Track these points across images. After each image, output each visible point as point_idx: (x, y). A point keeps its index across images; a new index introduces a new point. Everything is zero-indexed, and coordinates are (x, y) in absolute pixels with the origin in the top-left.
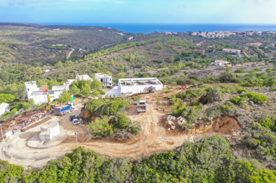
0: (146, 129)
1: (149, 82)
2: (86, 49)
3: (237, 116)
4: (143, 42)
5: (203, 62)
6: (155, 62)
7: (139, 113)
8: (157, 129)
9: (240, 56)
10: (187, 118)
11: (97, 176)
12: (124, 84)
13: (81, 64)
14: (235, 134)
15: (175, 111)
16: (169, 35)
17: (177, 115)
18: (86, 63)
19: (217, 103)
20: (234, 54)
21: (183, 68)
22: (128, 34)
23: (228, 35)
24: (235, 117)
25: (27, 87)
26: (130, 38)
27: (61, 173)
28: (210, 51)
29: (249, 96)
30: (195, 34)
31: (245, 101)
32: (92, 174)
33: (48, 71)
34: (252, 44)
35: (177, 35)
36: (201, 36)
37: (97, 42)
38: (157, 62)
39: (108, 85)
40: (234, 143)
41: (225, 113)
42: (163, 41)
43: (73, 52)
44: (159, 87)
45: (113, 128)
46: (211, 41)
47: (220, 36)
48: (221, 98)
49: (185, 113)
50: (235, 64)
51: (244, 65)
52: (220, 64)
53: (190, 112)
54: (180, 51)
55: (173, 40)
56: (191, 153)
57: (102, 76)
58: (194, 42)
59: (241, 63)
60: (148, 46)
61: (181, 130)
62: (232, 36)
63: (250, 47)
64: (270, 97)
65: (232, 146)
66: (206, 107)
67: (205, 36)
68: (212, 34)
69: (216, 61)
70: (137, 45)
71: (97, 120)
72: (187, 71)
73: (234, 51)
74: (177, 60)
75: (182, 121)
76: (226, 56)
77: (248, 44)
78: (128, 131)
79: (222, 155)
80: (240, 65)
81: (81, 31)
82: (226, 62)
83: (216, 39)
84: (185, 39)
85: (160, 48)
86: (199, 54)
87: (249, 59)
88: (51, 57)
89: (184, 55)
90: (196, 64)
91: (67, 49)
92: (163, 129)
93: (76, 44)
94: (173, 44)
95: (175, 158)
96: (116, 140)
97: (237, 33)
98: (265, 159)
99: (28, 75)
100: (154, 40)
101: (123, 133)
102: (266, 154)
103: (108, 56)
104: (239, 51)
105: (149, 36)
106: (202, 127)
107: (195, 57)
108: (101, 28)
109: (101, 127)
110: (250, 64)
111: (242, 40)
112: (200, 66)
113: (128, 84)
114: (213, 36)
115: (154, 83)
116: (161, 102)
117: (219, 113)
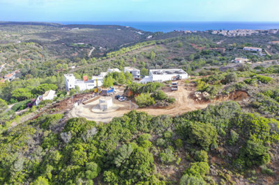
0: (179, 100)
1: (176, 72)
2: (106, 47)
3: (247, 90)
4: (163, 41)
5: (224, 59)
6: (175, 59)
7: (172, 90)
8: (187, 100)
9: (261, 54)
10: (210, 93)
11: (149, 125)
12: (155, 73)
13: (104, 61)
14: (245, 100)
15: (201, 89)
16: (188, 33)
17: (202, 91)
18: (109, 61)
19: (233, 83)
20: (255, 52)
21: (203, 65)
22: (147, 33)
23: (250, 33)
24: (246, 91)
25: (67, 78)
26: (149, 37)
27: (124, 124)
28: (230, 50)
29: (258, 78)
30: (215, 32)
31: (255, 81)
32: (145, 124)
33: (74, 67)
34: (274, 43)
35: (197, 34)
36: (221, 35)
37: (116, 41)
38: (177, 60)
39: (137, 77)
40: (244, 106)
41: (238, 89)
42: (183, 39)
43: (94, 50)
44: (184, 76)
45: (155, 100)
46: (232, 40)
47: (242, 34)
48: (236, 80)
49: (209, 89)
50: (255, 61)
51: (264, 62)
52: (240, 62)
53: (213, 88)
54: (200, 49)
55: (193, 39)
56: (213, 110)
57: (131, 70)
58: (214, 40)
59: (261, 60)
60: (168, 44)
61: (205, 100)
62: (254, 34)
63: (272, 45)
64: (275, 79)
65: (242, 107)
66: (224, 86)
67: (226, 34)
68: (233, 32)
69: (236, 59)
70: (158, 44)
71: (142, 95)
72: (207, 68)
73: (255, 49)
74: (197, 58)
75: (206, 94)
76: (247, 54)
77: (270, 43)
78: (166, 101)
79: (234, 111)
80: (260, 63)
81: (99, 30)
82: (247, 60)
83: (238, 37)
84: (205, 38)
85: (179, 46)
86: (219, 52)
87: (270, 57)
88: (73, 55)
89: (204, 53)
90: (216, 62)
91: (88, 48)
92: (192, 100)
93: (96, 42)
94: (193, 42)
95: (202, 113)
96: (158, 107)
97: (260, 31)
98: (264, 113)
99: (56, 71)
100: (174, 38)
101: (163, 103)
102: (265, 110)
103: (129, 54)
104: (260, 49)
105: (168, 35)
106: (221, 98)
107: (215, 55)
108: (119, 27)
109: (145, 99)
110: (271, 62)
111: (264, 38)
112: (220, 63)
113: (159, 74)
114: (234, 35)
115: (181, 73)
116: (189, 84)
117: (234, 89)
